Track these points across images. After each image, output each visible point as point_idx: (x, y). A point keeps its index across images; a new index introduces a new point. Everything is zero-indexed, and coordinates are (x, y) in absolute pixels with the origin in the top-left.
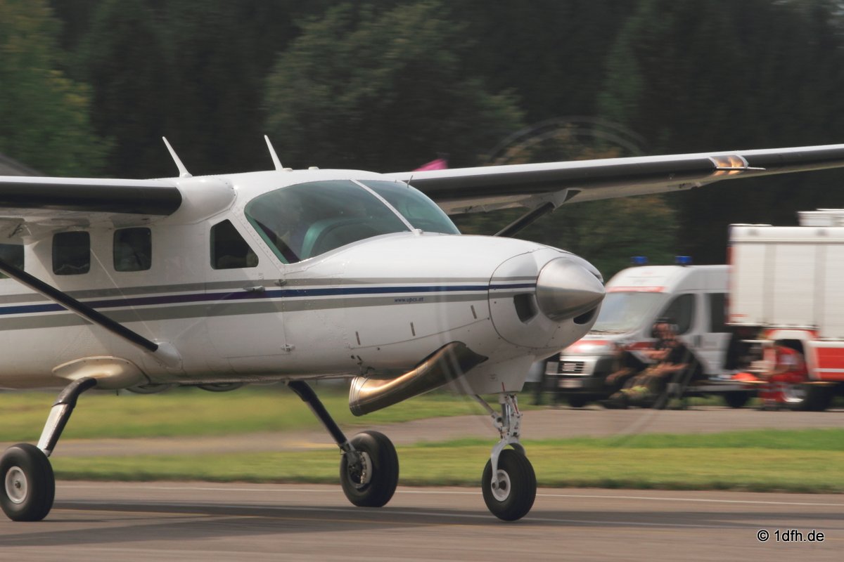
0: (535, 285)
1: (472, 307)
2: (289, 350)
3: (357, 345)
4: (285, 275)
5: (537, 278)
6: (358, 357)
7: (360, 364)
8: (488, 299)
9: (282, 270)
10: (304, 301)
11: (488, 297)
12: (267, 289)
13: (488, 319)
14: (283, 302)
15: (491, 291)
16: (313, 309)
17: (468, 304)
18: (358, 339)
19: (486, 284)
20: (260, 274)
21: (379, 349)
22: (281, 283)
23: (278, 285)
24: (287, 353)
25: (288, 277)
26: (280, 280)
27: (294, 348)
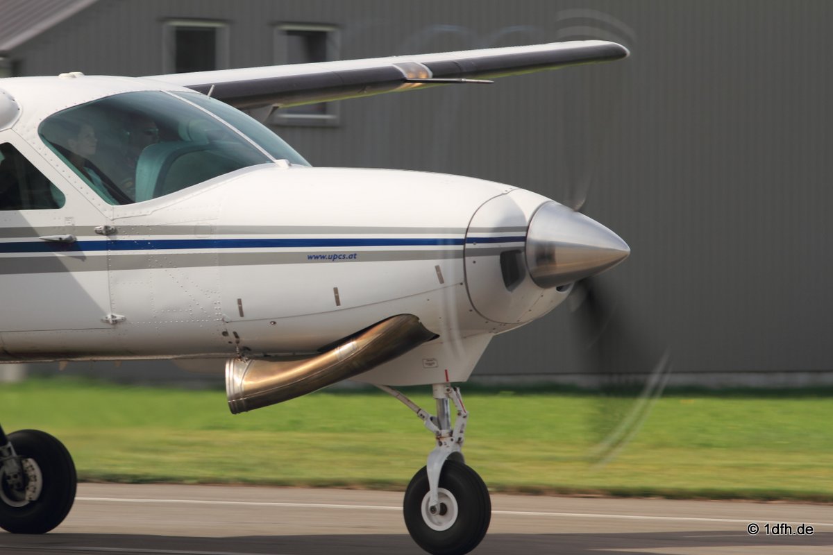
0: (524, 239)
1: (437, 268)
2: (116, 322)
3: (238, 317)
4: (113, 220)
5: (527, 229)
6: (235, 333)
7: (236, 342)
8: (464, 257)
9: (108, 213)
10: (148, 256)
11: (464, 254)
12: (80, 239)
13: (461, 284)
14: (108, 257)
15: (468, 246)
16: (162, 267)
17: (433, 263)
18: (241, 309)
19: (462, 236)
20: (67, 219)
21: (275, 323)
22: (108, 231)
24: (112, 326)
25: (119, 223)
26: (106, 227)
27: (123, 320)
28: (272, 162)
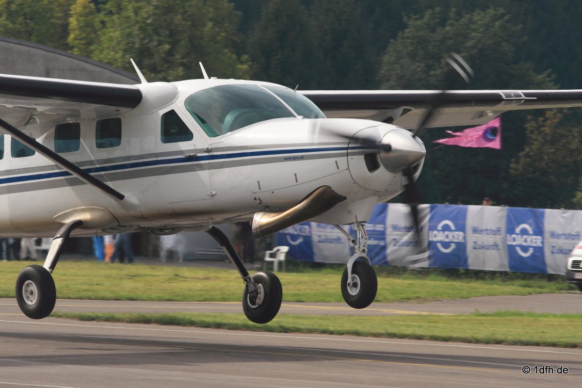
1: (336, 162)
2: (212, 195)
3: (259, 191)
4: (210, 145)
6: (259, 198)
7: (260, 203)
8: (347, 156)
9: (209, 142)
10: (224, 162)
12: (199, 155)
13: (347, 169)
14: (209, 163)
15: (349, 151)
16: (229, 167)
17: (332, 160)
18: (259, 186)
19: (346, 146)
20: (194, 145)
21: (273, 192)
22: (208, 151)
23: (206, 152)
24: (211, 198)
25: (213, 146)
26: (207, 149)
27: (216, 194)
28: (295, 117)
